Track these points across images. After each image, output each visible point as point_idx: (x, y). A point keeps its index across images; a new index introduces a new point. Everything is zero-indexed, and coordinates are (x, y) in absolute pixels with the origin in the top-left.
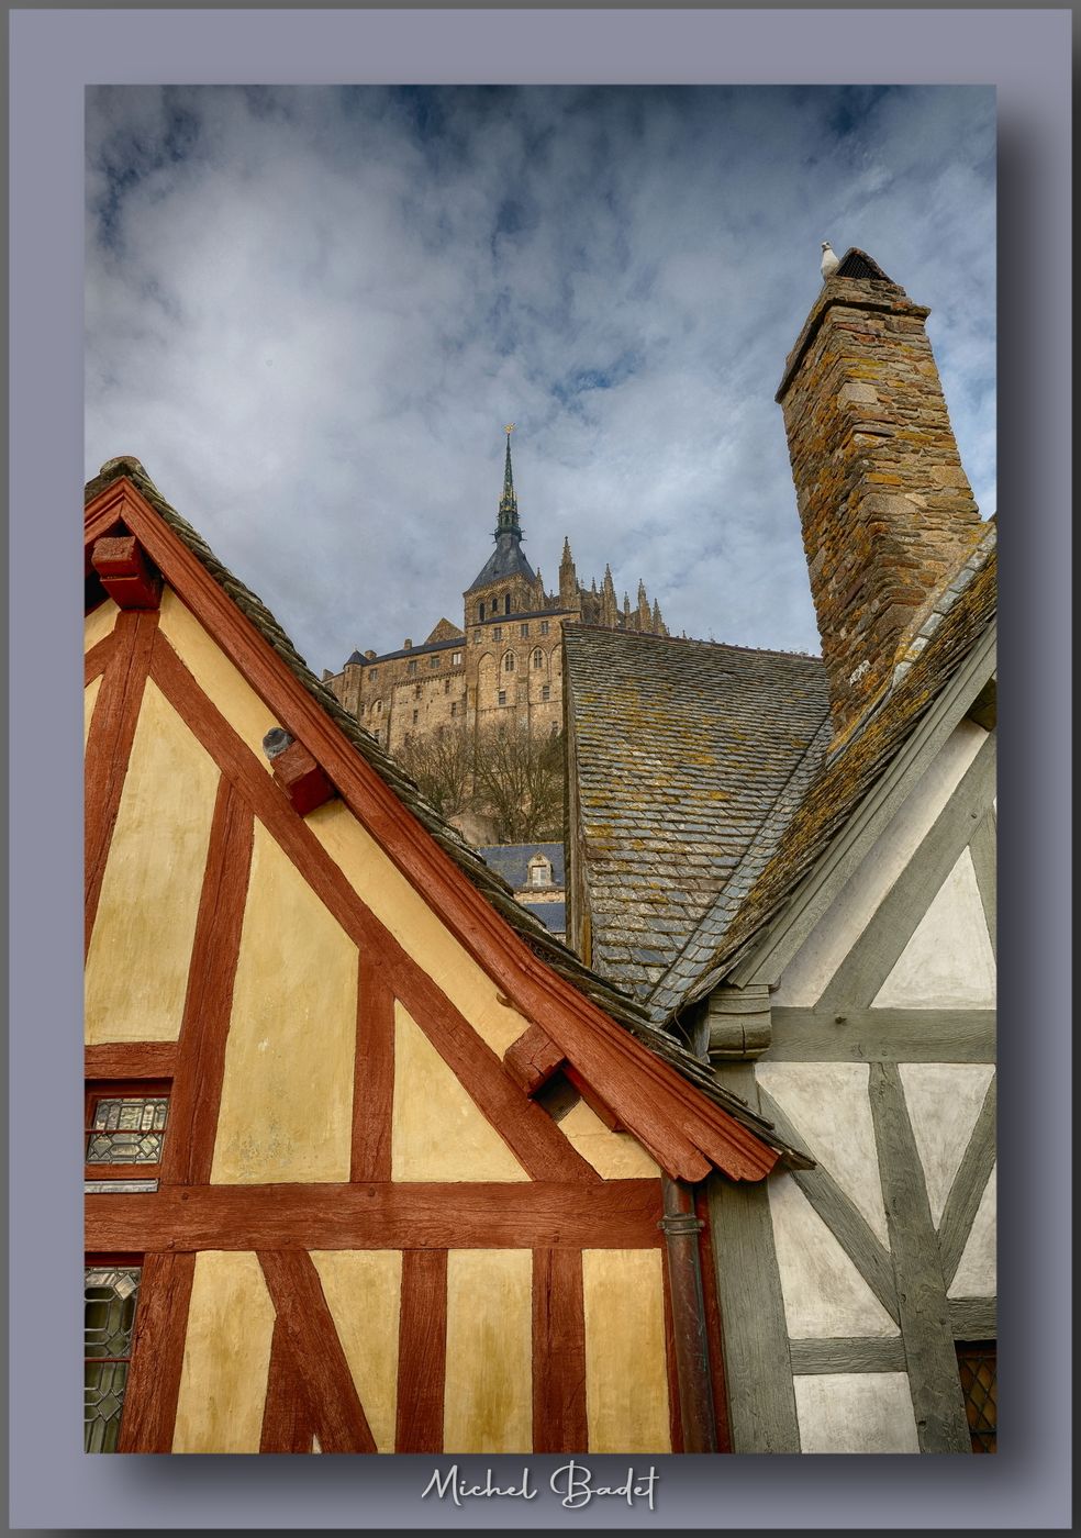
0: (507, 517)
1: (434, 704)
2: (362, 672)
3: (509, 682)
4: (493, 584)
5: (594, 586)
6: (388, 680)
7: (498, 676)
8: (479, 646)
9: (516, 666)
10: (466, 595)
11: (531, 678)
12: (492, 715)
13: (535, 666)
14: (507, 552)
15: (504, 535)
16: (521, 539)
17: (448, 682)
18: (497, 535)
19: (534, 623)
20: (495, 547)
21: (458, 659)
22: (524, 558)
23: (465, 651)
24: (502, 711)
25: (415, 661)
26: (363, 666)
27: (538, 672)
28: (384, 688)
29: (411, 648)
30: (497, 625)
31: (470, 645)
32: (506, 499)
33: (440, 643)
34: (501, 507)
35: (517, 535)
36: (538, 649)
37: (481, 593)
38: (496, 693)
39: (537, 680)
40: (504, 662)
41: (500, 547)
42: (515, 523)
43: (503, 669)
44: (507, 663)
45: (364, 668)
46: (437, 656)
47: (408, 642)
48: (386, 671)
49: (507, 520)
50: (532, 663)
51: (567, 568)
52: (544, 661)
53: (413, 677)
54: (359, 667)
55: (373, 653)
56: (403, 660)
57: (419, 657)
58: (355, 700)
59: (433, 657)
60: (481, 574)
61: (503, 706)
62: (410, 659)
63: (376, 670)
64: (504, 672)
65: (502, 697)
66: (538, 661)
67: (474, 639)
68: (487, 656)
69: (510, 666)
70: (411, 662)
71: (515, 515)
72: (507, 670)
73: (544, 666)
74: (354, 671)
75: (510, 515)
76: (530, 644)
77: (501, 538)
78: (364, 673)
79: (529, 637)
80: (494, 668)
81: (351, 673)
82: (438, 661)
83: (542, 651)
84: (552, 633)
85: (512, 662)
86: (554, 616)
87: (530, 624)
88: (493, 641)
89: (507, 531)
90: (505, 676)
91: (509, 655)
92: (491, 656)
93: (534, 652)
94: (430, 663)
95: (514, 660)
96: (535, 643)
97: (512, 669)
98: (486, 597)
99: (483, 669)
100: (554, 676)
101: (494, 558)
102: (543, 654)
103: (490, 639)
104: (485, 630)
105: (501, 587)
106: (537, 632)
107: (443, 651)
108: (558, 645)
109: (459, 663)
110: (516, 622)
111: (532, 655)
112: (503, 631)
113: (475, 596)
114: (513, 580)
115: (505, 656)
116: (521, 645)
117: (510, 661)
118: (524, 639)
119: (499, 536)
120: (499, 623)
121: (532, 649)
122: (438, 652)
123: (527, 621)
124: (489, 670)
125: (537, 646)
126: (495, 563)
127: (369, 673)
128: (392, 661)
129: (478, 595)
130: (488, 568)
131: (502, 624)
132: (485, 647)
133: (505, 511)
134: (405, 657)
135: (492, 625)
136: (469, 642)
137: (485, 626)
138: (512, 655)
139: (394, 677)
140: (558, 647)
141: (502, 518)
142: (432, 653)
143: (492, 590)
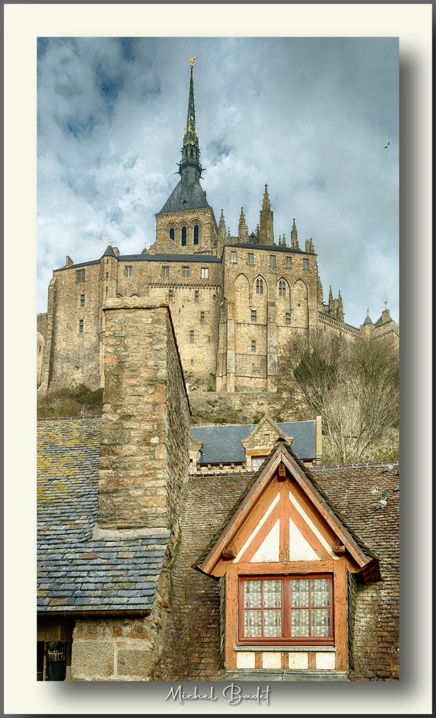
0: (191, 151)
1: (185, 309)
2: (118, 266)
3: (259, 302)
4: (180, 210)
6: (143, 279)
7: (250, 297)
8: (236, 266)
9: (264, 291)
11: (276, 303)
12: (245, 329)
13: (280, 294)
15: (189, 168)
17: (197, 292)
18: (182, 166)
19: (281, 256)
20: (179, 178)
21: (205, 274)
23: (219, 268)
24: (254, 326)
25: (168, 267)
26: (118, 261)
27: (282, 300)
28: (141, 286)
30: (250, 251)
31: (227, 263)
32: (189, 133)
34: (185, 139)
35: (198, 170)
36: (282, 280)
37: (173, 218)
38: (249, 311)
39: (281, 306)
40: (255, 285)
41: (185, 179)
42: (197, 159)
43: (254, 291)
44: (257, 286)
45: (120, 263)
46: (188, 267)
48: (141, 271)
49: (192, 153)
50: (277, 291)
51: (267, 215)
52: (287, 291)
53: (166, 282)
54: (115, 261)
56: (156, 264)
57: (171, 264)
58: (114, 291)
59: (184, 267)
60: (169, 200)
61: (254, 322)
62: (163, 264)
63: (131, 267)
64: (255, 295)
65: (254, 316)
66: (282, 290)
67: (230, 259)
68: (242, 276)
69: (260, 288)
70: (164, 267)
71: (198, 152)
72: (257, 292)
73: (287, 295)
74: (112, 263)
75: (194, 150)
76: (276, 274)
77: (186, 170)
78: (119, 267)
79: (276, 267)
80: (247, 289)
81: (110, 264)
82: (188, 272)
83: (286, 282)
84: (294, 268)
85: (262, 287)
86: (297, 254)
87: (277, 256)
88: (247, 264)
89: (192, 165)
90: (256, 297)
91: (259, 280)
92: (244, 277)
93: (279, 282)
94: (181, 271)
95: (263, 285)
96: (281, 274)
97: (262, 292)
98: (177, 223)
99: (238, 288)
100: (295, 305)
101: (180, 188)
102: (287, 285)
103: (244, 262)
104: (240, 252)
105: (190, 217)
106: (283, 265)
107: (193, 263)
108: (298, 280)
109: (207, 277)
110: (265, 251)
111: (278, 284)
112: (255, 257)
113: (166, 220)
114: (202, 213)
115: (256, 280)
116: (270, 273)
117: (260, 285)
118: (272, 269)
119: (185, 168)
120: (252, 249)
121: (279, 278)
122: (190, 262)
123: (275, 253)
124: (243, 289)
125: (282, 277)
126: (181, 193)
127: (124, 268)
128: (145, 262)
129: (169, 219)
130: (176, 196)
131: (254, 251)
132: (240, 268)
133: (191, 145)
134: (157, 261)
135: (246, 249)
136: (227, 261)
137: (240, 249)
138: (261, 281)
139: (148, 277)
140: (298, 282)
141: (187, 151)
142: (183, 263)
143: (182, 218)
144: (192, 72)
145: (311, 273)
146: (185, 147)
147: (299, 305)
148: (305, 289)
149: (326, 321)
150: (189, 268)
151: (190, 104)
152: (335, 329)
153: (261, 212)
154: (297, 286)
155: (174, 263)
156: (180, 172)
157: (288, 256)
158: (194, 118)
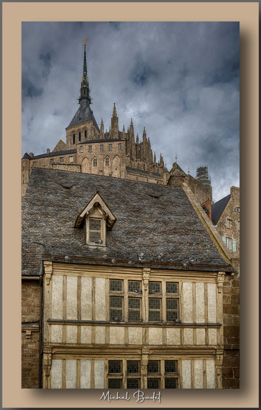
0: (85, 91)
2: (29, 163)
3: (95, 171)
4: (78, 124)
5: (124, 129)
7: (90, 169)
8: (82, 154)
9: (98, 165)
10: (67, 129)
11: (104, 170)
13: (106, 165)
14: (85, 109)
15: (83, 100)
16: (90, 103)
18: (80, 100)
19: (106, 145)
20: (79, 106)
21: (71, 160)
22: (92, 113)
23: (76, 156)
25: (53, 159)
26: (30, 160)
27: (107, 168)
29: (50, 153)
30: (90, 144)
31: (78, 153)
32: (84, 81)
33: (60, 151)
34: (82, 85)
35: (89, 100)
36: (107, 157)
37: (74, 129)
39: (107, 171)
40: (93, 162)
41: (81, 106)
42: (88, 94)
43: (92, 165)
44: (94, 163)
45: (30, 161)
47: (48, 150)
48: (41, 163)
49: (85, 92)
50: (105, 163)
51: (115, 119)
52: (110, 163)
54: (28, 160)
55: (33, 154)
56: (47, 158)
57: (54, 157)
58: (27, 176)
59: (61, 158)
60: (73, 119)
62: (50, 158)
63: (36, 162)
64: (93, 167)
66: (107, 162)
67: (80, 151)
68: (86, 159)
69: (95, 164)
70: (51, 160)
71: (88, 90)
72: (94, 166)
73: (110, 165)
74: (26, 162)
75: (86, 90)
76: (104, 155)
77: (82, 101)
78: (31, 163)
79: (104, 151)
80: (89, 165)
81: (25, 163)
82: (63, 160)
83: (109, 158)
84: (113, 150)
85: (96, 162)
86: (115, 142)
87: (104, 145)
88: (88, 152)
89: (84, 98)
90: (93, 169)
91: (95, 159)
92: (87, 159)
93: (105, 159)
94: (59, 160)
95: (97, 162)
96: (106, 154)
97: (96, 166)
98: (76, 131)
99: (84, 165)
100: (114, 170)
101: (79, 112)
102: (110, 159)
103: (87, 151)
104: (85, 146)
105: (82, 126)
106: (107, 149)
107: (65, 155)
108: (116, 156)
109: (72, 161)
110: (98, 143)
111: (105, 160)
112: (92, 147)
113: (71, 130)
114: (88, 123)
115: (93, 159)
116: (100, 155)
117: (95, 162)
118: (101, 152)
119: (81, 100)
120: (91, 143)
121: (105, 157)
122: (63, 155)
123: (103, 143)
124: (86, 165)
125: (107, 156)
126: (79, 114)
127: (32, 163)
128: (42, 159)
129: (72, 130)
130: (76, 116)
131: (92, 144)
132: (85, 155)
133: (84, 88)
134: (48, 157)
135: (88, 144)
136: (78, 152)
137: (85, 144)
138: (96, 159)
139: (43, 166)
140: (116, 157)
141: (82, 91)
142: (60, 156)
143: (78, 128)
144: (85, 48)
145: (123, 151)
146: (81, 89)
147: (116, 169)
148: (119, 160)
149: (138, 174)
150: (63, 158)
151: (84, 65)
152: (144, 178)
153: (112, 119)
154: (115, 159)
155: (56, 157)
156: (80, 103)
157: (110, 144)
158: (86, 72)
